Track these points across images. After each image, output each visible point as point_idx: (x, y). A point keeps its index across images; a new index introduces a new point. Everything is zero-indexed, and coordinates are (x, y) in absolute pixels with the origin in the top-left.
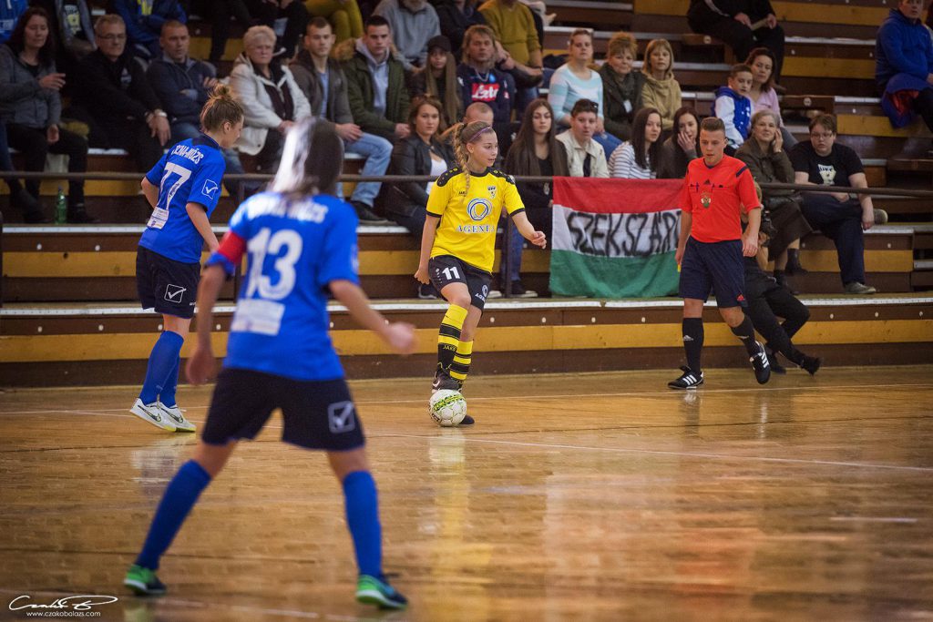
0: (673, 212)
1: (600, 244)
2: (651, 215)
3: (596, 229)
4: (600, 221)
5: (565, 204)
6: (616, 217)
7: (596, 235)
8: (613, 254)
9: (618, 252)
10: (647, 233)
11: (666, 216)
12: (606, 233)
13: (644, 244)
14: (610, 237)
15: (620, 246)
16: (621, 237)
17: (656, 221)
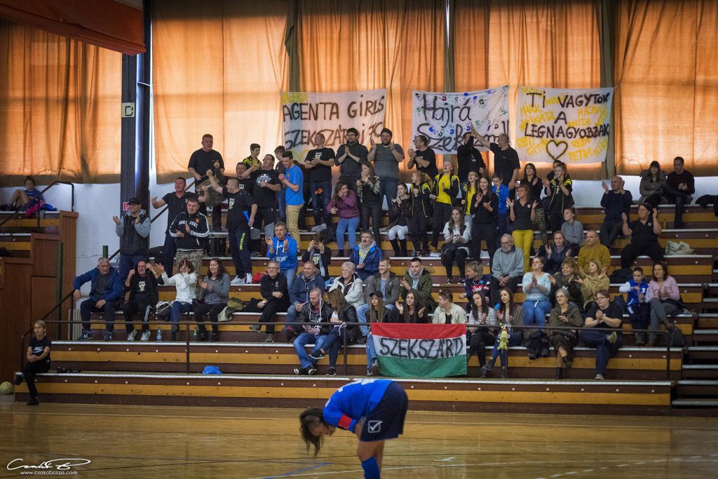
0: (451, 339)
1: (404, 353)
2: (437, 341)
3: (400, 346)
4: (402, 342)
5: (378, 335)
6: (413, 341)
7: (401, 349)
8: (412, 357)
9: (415, 356)
10: (435, 348)
11: (447, 340)
12: (407, 348)
13: (433, 353)
14: (410, 349)
15: (417, 354)
16: (416, 350)
17: (441, 344)
